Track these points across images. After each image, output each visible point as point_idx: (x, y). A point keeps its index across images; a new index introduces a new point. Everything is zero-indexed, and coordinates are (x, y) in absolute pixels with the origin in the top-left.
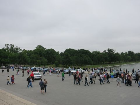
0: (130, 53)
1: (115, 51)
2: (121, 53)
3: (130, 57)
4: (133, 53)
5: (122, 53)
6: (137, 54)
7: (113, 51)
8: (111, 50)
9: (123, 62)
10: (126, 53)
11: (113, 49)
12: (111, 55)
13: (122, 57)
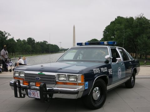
0: (30, 41)
1: (9, 35)
2: (17, 40)
3: (30, 46)
4: (34, 40)
6: (38, 43)
7: (6, 35)
8: (3, 32)
9: (20, 54)
10: (24, 41)
11: (6, 32)
12: (2, 40)
13: (19, 46)
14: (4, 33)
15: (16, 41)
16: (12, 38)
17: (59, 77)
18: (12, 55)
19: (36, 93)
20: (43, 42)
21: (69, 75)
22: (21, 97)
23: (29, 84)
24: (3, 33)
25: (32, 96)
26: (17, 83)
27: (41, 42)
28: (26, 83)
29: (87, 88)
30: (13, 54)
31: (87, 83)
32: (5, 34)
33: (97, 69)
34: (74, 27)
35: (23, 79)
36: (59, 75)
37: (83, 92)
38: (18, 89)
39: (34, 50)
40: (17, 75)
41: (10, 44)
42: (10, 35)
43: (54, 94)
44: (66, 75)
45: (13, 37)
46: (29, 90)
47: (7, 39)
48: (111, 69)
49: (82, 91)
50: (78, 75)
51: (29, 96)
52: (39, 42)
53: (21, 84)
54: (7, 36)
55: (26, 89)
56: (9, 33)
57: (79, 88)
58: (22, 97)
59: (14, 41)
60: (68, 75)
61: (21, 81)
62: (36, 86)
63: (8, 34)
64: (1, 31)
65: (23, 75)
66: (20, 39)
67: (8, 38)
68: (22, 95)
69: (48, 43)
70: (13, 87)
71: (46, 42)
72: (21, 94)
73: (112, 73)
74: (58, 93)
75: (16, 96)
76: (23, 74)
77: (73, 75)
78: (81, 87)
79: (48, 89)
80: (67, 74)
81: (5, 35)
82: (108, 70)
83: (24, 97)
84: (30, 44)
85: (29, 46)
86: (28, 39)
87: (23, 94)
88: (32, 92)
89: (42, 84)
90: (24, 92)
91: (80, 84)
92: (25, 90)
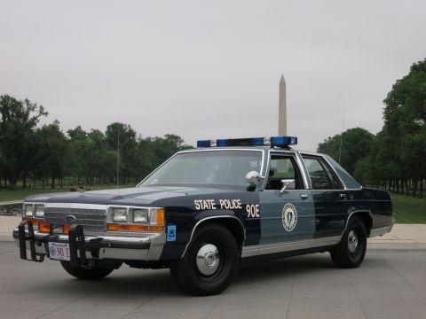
0: (119, 133)
1: (42, 112)
2: (71, 133)
3: (115, 153)
4: (132, 133)
5: (77, 133)
6: (146, 143)
7: (32, 115)
8: (20, 104)
10: (96, 134)
11: (32, 102)
12: (16, 132)
13: (78, 152)
14: (25, 106)
15: (66, 135)
16: (52, 123)
17: (113, 215)
18: (53, 186)
19: (65, 249)
20: (165, 138)
21: (134, 210)
22: (34, 259)
23: (51, 229)
24: (21, 107)
25: (57, 257)
26: (27, 231)
27: (158, 140)
28: (46, 227)
29: (173, 239)
30: (56, 181)
31: (173, 228)
32: (29, 109)
33: (208, 201)
34: (283, 85)
35: (40, 222)
36: (114, 208)
37: (162, 247)
38: (28, 243)
39: (132, 169)
40: (30, 213)
41: (47, 145)
42: (46, 114)
43: (101, 250)
44: (126, 209)
45: (56, 121)
46: (50, 244)
47: (34, 128)
48: (257, 206)
49: (159, 245)
50: (149, 208)
51: (51, 256)
52: (149, 139)
53: (35, 232)
54: (35, 118)
55: (45, 240)
56: (41, 108)
57: (152, 237)
58: (37, 261)
59: (60, 135)
60: (130, 209)
61: (35, 227)
62: (64, 234)
63: (38, 109)
64: (14, 100)
65: (42, 214)
66: (83, 129)
67: (39, 126)
68: (38, 258)
69: (183, 144)
70: (18, 240)
71: (177, 138)
72: (34, 254)
73: (258, 216)
74: (108, 247)
75: (23, 256)
76: (41, 209)
77: (140, 209)
78: (157, 235)
79: (88, 239)
80: (128, 207)
81: (27, 115)
82: (244, 206)
83: (41, 260)
84: (115, 149)
85: (113, 152)
86: (109, 127)
87: (39, 254)
88: (56, 248)
89: (74, 226)
90: (40, 249)
91: (153, 229)
92: (43, 244)
